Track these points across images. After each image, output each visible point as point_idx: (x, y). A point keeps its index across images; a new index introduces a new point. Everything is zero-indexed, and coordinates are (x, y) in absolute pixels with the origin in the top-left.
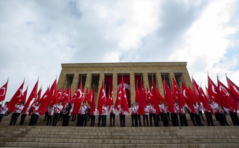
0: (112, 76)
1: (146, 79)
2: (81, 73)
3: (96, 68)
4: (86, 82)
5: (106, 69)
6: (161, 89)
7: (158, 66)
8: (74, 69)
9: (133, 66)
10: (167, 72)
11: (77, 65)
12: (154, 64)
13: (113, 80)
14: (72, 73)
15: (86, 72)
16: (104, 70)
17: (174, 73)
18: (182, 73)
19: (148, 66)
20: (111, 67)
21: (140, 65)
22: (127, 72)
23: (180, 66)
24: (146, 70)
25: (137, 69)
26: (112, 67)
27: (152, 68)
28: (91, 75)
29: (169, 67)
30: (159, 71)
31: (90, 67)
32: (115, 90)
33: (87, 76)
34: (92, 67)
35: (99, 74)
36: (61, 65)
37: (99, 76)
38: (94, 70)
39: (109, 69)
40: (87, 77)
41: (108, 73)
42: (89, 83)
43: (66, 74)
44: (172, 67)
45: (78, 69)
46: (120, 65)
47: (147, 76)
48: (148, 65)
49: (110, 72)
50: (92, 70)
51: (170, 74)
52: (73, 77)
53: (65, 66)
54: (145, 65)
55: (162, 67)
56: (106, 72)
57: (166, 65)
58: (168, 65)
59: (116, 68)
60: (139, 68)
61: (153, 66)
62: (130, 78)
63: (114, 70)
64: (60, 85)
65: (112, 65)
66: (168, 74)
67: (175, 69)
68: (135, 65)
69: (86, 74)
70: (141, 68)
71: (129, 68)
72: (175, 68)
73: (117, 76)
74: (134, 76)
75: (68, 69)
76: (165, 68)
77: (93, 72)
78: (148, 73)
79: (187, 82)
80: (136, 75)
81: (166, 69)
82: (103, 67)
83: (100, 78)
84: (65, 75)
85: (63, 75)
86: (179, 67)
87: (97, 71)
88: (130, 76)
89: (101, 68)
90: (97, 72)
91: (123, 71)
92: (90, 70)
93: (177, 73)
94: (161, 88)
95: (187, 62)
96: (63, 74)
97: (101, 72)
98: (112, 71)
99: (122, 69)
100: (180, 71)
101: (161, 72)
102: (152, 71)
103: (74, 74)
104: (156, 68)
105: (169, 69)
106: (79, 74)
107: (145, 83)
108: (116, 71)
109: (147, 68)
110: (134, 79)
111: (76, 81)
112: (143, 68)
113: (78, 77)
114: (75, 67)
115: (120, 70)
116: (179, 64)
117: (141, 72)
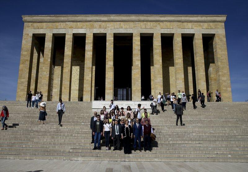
0: (106, 37)
1: (157, 44)
2: (56, 31)
3: (78, 23)
4: (66, 48)
5: (96, 24)
6: (179, 60)
8: (44, 24)
9: (140, 21)
10: (192, 31)
11: (49, 18)
13: (107, 44)
14: (41, 31)
15: (64, 30)
16: (92, 27)
17: (203, 34)
18: (214, 34)
19: (162, 21)
21: (150, 19)
22: (129, 31)
24: (158, 27)
25: (146, 26)
27: (168, 24)
28: (72, 36)
29: (196, 24)
30: (178, 30)
33: (67, 37)
34: (73, 21)
35: (85, 34)
37: (85, 38)
38: (77, 27)
39: (100, 26)
40: (66, 39)
41: (98, 32)
43: (33, 34)
44: (202, 24)
45: (50, 25)
48: (162, 19)
49: (102, 31)
50: (73, 28)
51: (196, 37)
52: (45, 37)
53: (29, 19)
54: (158, 18)
55: (185, 24)
56: (96, 31)
58: (195, 19)
60: (149, 23)
61: (170, 21)
62: (134, 41)
63: (109, 27)
66: (194, 34)
67: (204, 28)
68: (142, 18)
69: (65, 34)
70: (152, 23)
71: (132, 25)
72: (206, 25)
73: (113, 38)
74: (139, 38)
75: (35, 25)
76: (190, 25)
78: (161, 34)
79: (220, 50)
80: (143, 35)
81: (190, 27)
82: (90, 22)
83: (86, 41)
84: (31, 34)
85: (28, 35)
86: (211, 24)
87: (82, 28)
88: (134, 38)
89: (87, 23)
90: (81, 31)
91: (123, 30)
93: (207, 34)
96: (27, 33)
97: (88, 30)
98: (106, 29)
99: (122, 25)
100: (212, 32)
101: (182, 33)
102: (169, 30)
103: (45, 34)
104: (176, 24)
105: (195, 28)
106: (53, 34)
107: (156, 49)
108: (111, 29)
109: (161, 23)
110: (139, 43)
111: (48, 45)
112: (155, 24)
113: (51, 38)
114: (46, 22)
115: (118, 27)
116: (212, 18)
117: (151, 32)
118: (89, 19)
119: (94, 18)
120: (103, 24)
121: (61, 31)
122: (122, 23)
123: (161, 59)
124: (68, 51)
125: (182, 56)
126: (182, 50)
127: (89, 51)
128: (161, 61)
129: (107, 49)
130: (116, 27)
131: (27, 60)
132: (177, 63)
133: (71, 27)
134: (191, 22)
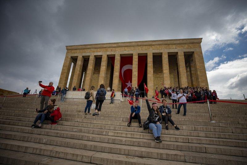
0: (115, 57)
1: (150, 60)
2: (84, 54)
3: (98, 49)
4: (89, 64)
5: (109, 49)
6: (166, 71)
7: (166, 44)
8: (78, 51)
9: (138, 46)
10: (176, 51)
13: (115, 61)
14: (76, 55)
15: (89, 53)
16: (107, 51)
17: (184, 52)
18: (194, 52)
19: (153, 45)
21: (145, 44)
22: (131, 52)
23: (193, 43)
24: (151, 49)
25: (142, 49)
26: (115, 47)
27: (158, 46)
28: (94, 57)
29: (178, 45)
30: (166, 50)
31: (93, 48)
33: (90, 58)
34: (95, 48)
35: (102, 55)
36: (66, 48)
37: (102, 58)
38: (97, 52)
39: (112, 50)
44: (183, 45)
45: (81, 51)
46: (123, 45)
47: (152, 57)
48: (154, 43)
49: (113, 53)
50: (95, 52)
51: (179, 54)
52: (77, 58)
53: (70, 48)
54: (150, 43)
55: (171, 46)
56: (109, 53)
57: (175, 42)
58: (178, 42)
59: (120, 48)
60: (144, 47)
61: (159, 45)
62: (133, 59)
63: (117, 51)
64: (65, 68)
65: (115, 45)
66: (177, 53)
67: (185, 48)
68: (140, 44)
69: (89, 56)
70: (146, 47)
71: (132, 48)
72: (186, 46)
74: (137, 57)
75: (73, 51)
76: (174, 46)
77: (96, 54)
78: (153, 53)
79: (198, 63)
80: (140, 55)
81: (174, 47)
82: (105, 48)
83: (102, 60)
84: (70, 57)
86: (191, 45)
87: (100, 52)
88: (133, 57)
89: (103, 49)
90: (99, 54)
91: (127, 51)
92: (93, 52)
93: (188, 52)
94: (166, 69)
95: (202, 39)
97: (104, 53)
98: (115, 52)
99: (126, 49)
100: (192, 50)
101: (169, 52)
102: (158, 50)
103: (78, 56)
104: (163, 46)
105: (178, 48)
106: (83, 56)
107: (149, 64)
108: (119, 52)
111: (79, 63)
112: (149, 47)
113: (81, 59)
114: (79, 49)
115: (123, 50)
116: (191, 41)
117: (145, 52)
118: (105, 46)
119: (108, 45)
120: (114, 49)
121: (87, 54)
122: (126, 48)
124: (91, 66)
125: (168, 68)
126: (168, 64)
127: (103, 66)
128: (152, 72)
129: (115, 65)
130: (122, 50)
131: (65, 72)
132: (165, 73)
133: (94, 52)
134: (175, 44)
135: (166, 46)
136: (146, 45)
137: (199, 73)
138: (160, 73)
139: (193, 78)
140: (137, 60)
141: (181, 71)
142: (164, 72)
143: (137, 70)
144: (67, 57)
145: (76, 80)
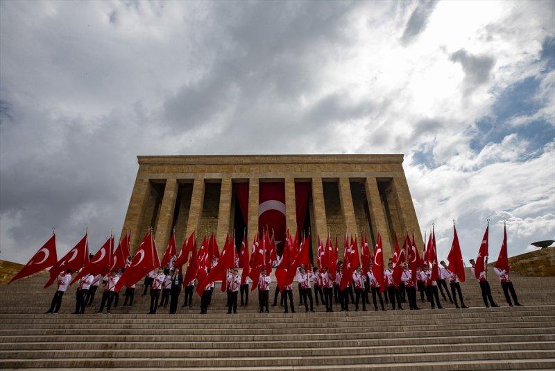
0: (248, 184)
1: (318, 191)
2: (181, 176)
3: (212, 166)
4: (193, 198)
5: (236, 168)
6: (349, 212)
7: (344, 163)
8: (166, 168)
9: (293, 163)
10: (362, 175)
11: (173, 159)
12: (336, 159)
13: (250, 192)
14: (161, 176)
15: (192, 174)
16: (231, 171)
17: (377, 178)
18: (392, 179)
19: (323, 163)
20: (245, 164)
22: (280, 175)
23: (390, 162)
24: (318, 170)
25: (301, 170)
26: (248, 164)
27: (331, 166)
28: (203, 183)
29: (366, 165)
30: (345, 173)
31: (200, 164)
32: (255, 215)
33: (196, 183)
34: (205, 164)
35: (221, 180)
36: (137, 160)
37: (221, 184)
38: (210, 171)
40: (194, 186)
41: (239, 177)
42: (200, 198)
43: (150, 180)
44: (374, 166)
45: (174, 168)
46: (263, 160)
47: (321, 185)
48: (322, 160)
49: (243, 176)
51: (368, 181)
52: (165, 184)
53: (146, 160)
54: (317, 160)
55: (353, 166)
56: (235, 176)
57: (360, 160)
58: (365, 160)
59: (257, 167)
60: (305, 166)
61: (333, 163)
62: (286, 188)
63: (252, 171)
64: (136, 205)
65: (248, 161)
66: (365, 179)
67: (378, 170)
68: (297, 160)
69: (193, 180)
70: (309, 166)
71: (283, 168)
72: (379, 167)
73: (258, 185)
74: (293, 185)
75: (154, 168)
76: (359, 167)
77: (207, 176)
78: (322, 179)
80: (298, 181)
81: (360, 169)
82: (228, 164)
83: (222, 189)
84: (147, 180)
85: (143, 180)
86: (386, 166)
87: (216, 172)
88: (286, 185)
89: (224, 166)
90: (215, 176)
91: (272, 174)
92: (200, 172)
93: (383, 178)
95: (403, 155)
96: (142, 178)
97: (225, 175)
98: (249, 174)
99: (270, 168)
100: (389, 175)
101: (350, 177)
102: (332, 173)
103: (166, 180)
104: (340, 167)
105: (366, 170)
106: (177, 180)
107: (317, 198)
108: (256, 173)
109: (321, 166)
110: (294, 191)
111: (170, 194)
112: (313, 167)
113: (174, 186)
114: (169, 164)
115: (265, 170)
116: (386, 159)
117: (309, 176)
118: (226, 161)
119: (234, 160)
120: (245, 166)
121: (189, 176)
122: (270, 166)
123: (324, 212)
124: (196, 202)
125: (352, 207)
126: (351, 199)
127: (225, 202)
128: (324, 214)
129: (250, 200)
130: (262, 171)
131: (136, 215)
132: (347, 217)
133: (204, 171)
134: (359, 163)
135: (345, 166)
136: (307, 163)
137: (404, 216)
138: (334, 214)
139: (394, 224)
140: (293, 191)
141: (375, 214)
142: (346, 214)
143: (295, 211)
144: (139, 180)
145: (165, 232)
